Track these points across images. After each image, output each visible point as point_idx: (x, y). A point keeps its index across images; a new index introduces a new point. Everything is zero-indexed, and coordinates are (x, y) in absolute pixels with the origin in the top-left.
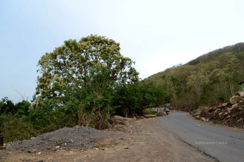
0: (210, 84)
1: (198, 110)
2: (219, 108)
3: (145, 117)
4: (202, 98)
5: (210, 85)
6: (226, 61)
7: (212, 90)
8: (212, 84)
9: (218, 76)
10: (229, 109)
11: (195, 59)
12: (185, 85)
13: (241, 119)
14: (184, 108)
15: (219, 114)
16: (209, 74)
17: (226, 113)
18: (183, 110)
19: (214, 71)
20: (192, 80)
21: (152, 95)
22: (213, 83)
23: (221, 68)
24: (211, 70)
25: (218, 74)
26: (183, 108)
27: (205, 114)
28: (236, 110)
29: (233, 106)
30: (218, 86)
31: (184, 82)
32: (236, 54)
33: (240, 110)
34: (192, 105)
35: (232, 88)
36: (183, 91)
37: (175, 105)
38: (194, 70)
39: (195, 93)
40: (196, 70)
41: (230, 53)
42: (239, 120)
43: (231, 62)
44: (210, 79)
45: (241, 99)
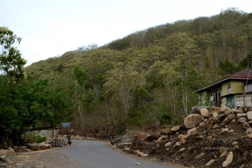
0: (147, 88)
1: (125, 136)
2: (165, 134)
3: (29, 147)
4: (132, 115)
5: (147, 91)
6: (177, 49)
7: (150, 100)
8: (151, 89)
9: (162, 76)
10: (183, 137)
11: (122, 38)
12: (102, 88)
13: (203, 154)
14: (97, 132)
15: (166, 145)
16: (146, 69)
17: (178, 144)
18: (95, 136)
19: (155, 64)
20: (115, 78)
21: (45, 104)
22: (153, 87)
23: (168, 59)
24: (151, 63)
25: (162, 72)
26: (95, 133)
27: (140, 145)
28: (194, 139)
29: (189, 131)
30: (161, 95)
31: (100, 81)
32: (195, 37)
33: (200, 139)
34: (111, 127)
35: (185, 99)
36: (96, 100)
37: (79, 126)
38: (119, 60)
39: (119, 105)
40: (123, 59)
41: (184, 34)
42: (198, 156)
43: (185, 51)
44: (148, 79)
45: (202, 121)
